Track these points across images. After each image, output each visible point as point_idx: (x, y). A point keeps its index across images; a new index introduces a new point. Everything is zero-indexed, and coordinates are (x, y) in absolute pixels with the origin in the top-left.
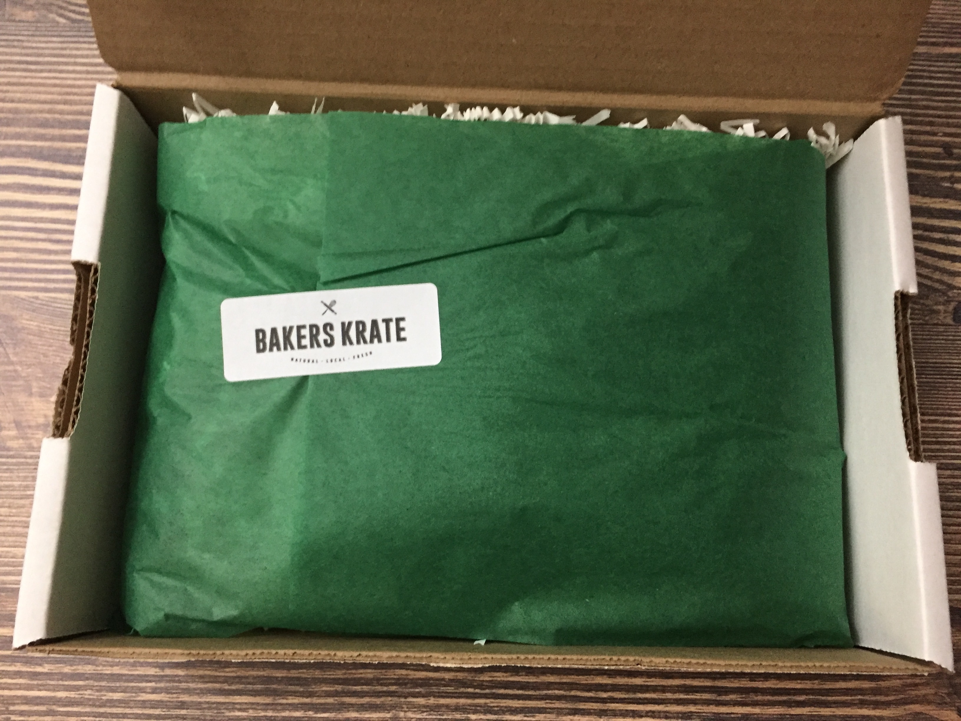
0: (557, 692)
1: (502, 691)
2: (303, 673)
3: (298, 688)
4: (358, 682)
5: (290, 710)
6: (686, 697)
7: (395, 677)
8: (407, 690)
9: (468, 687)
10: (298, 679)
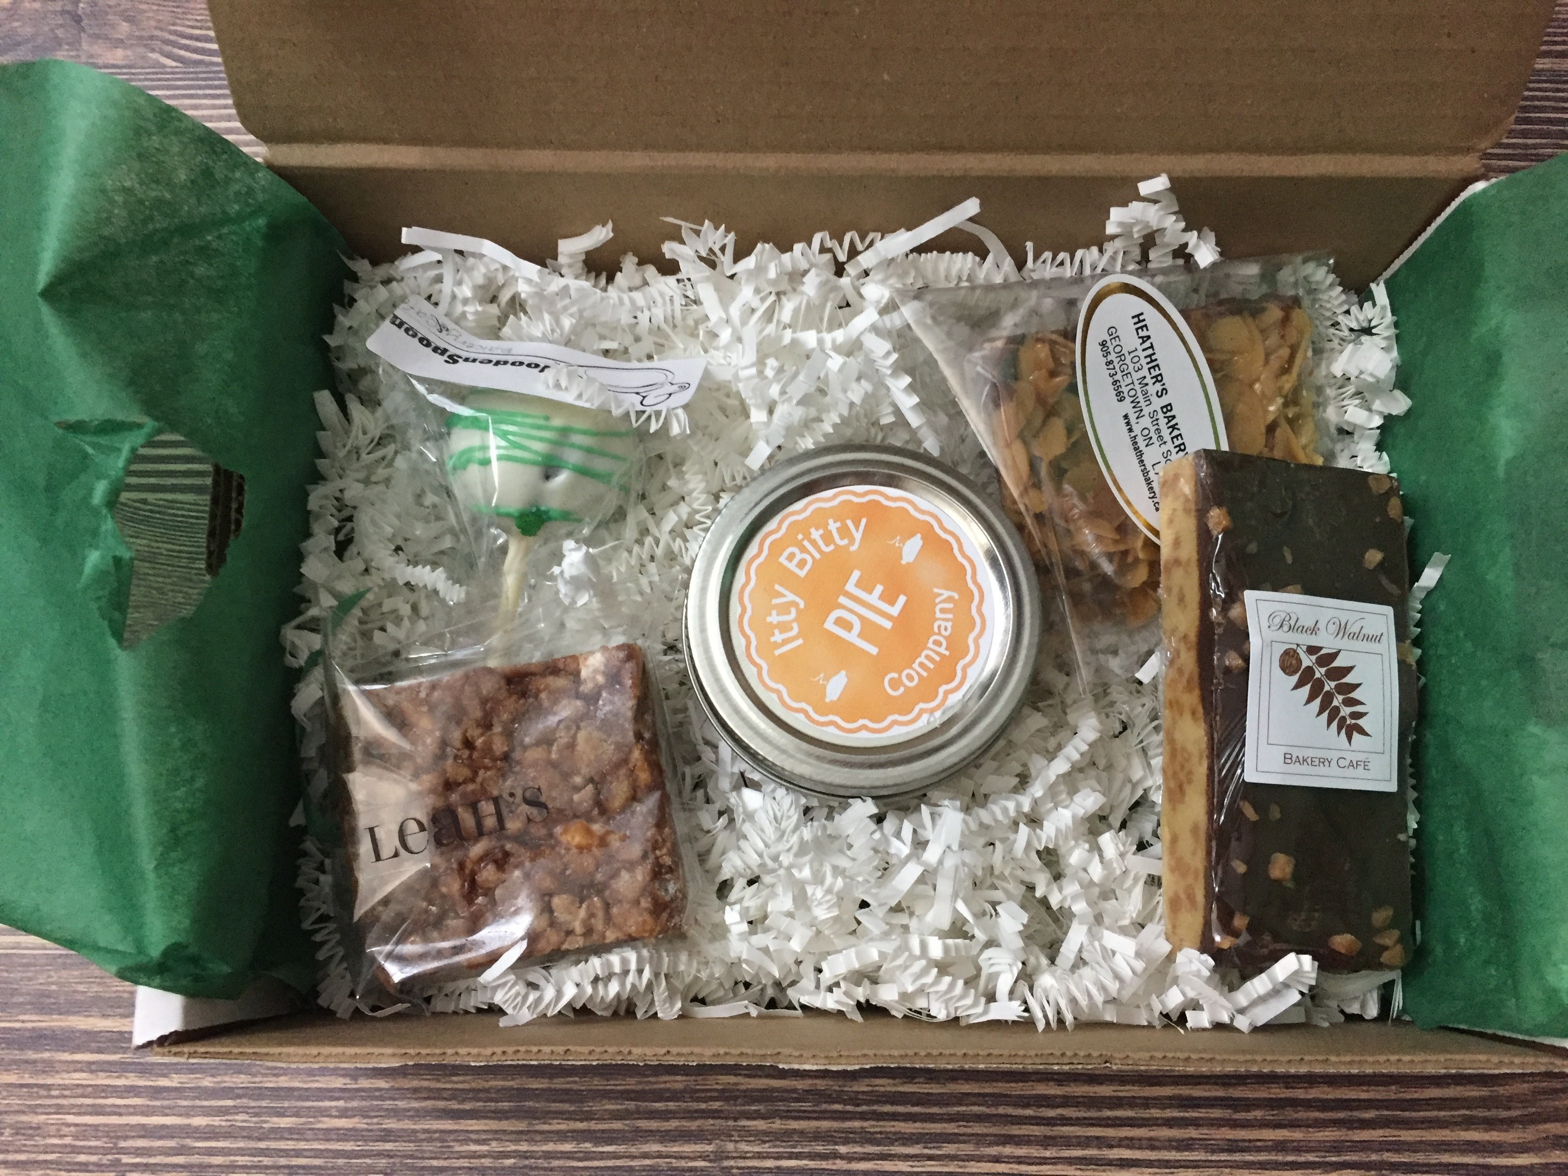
0: (975, 1109)
1: (887, 1108)
2: (575, 1082)
3: (567, 1107)
4: (659, 1096)
5: (555, 1142)
6: (1182, 1114)
7: (719, 1087)
8: (738, 1108)
9: (834, 1103)
10: (567, 1091)
